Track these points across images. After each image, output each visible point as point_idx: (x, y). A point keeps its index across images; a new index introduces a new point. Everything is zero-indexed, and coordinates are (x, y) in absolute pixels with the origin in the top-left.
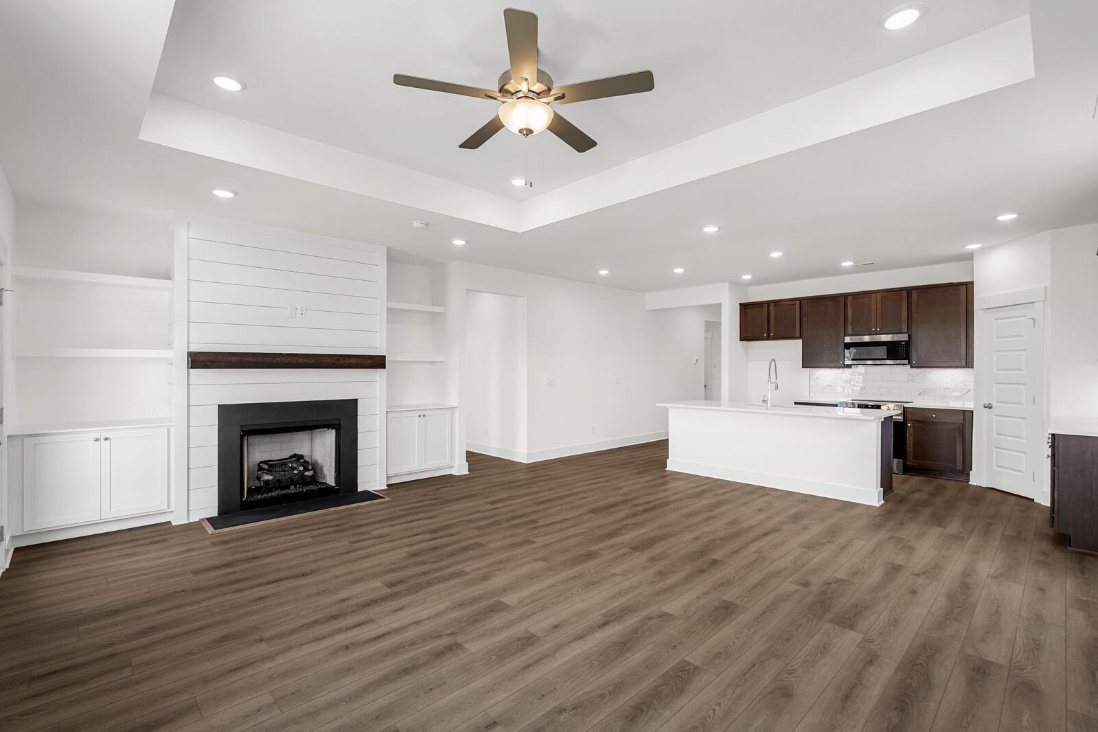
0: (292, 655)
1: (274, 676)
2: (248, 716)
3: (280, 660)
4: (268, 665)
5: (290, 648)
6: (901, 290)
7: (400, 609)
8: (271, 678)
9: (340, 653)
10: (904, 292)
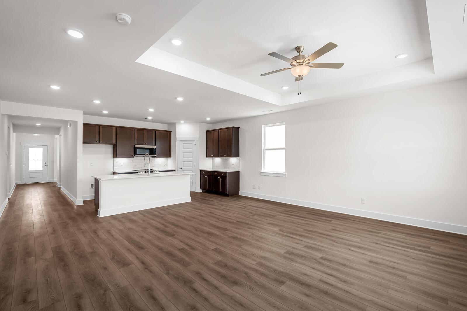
0: (364, 296)
1: (380, 295)
2: (401, 292)
3: (370, 298)
4: (376, 300)
5: (361, 298)
6: (153, 130)
7: (306, 274)
8: (382, 295)
9: (349, 282)
10: (154, 131)
